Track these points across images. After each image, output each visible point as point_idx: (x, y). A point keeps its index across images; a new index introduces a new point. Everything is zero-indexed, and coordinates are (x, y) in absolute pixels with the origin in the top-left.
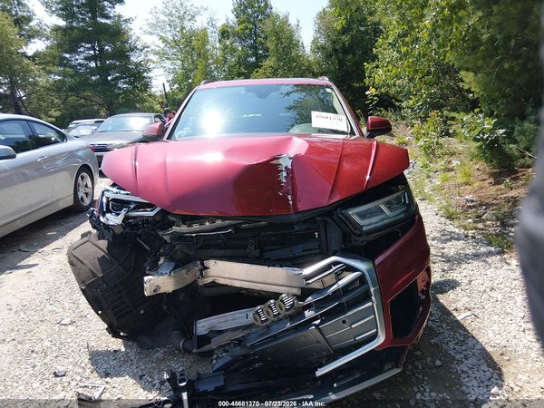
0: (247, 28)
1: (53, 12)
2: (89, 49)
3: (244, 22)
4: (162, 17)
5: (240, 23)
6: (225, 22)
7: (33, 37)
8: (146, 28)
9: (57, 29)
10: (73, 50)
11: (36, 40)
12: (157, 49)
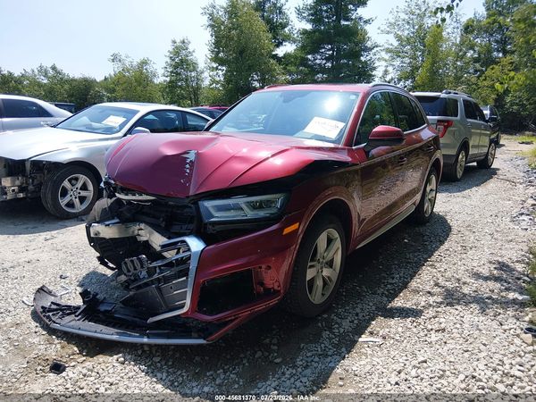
0: (495, 21)
1: (304, 18)
2: (329, 50)
3: (494, 15)
4: (403, 16)
5: (489, 16)
6: (472, 16)
7: (285, 41)
8: (384, 27)
9: (305, 32)
10: (314, 51)
11: (287, 43)
12: (391, 47)
